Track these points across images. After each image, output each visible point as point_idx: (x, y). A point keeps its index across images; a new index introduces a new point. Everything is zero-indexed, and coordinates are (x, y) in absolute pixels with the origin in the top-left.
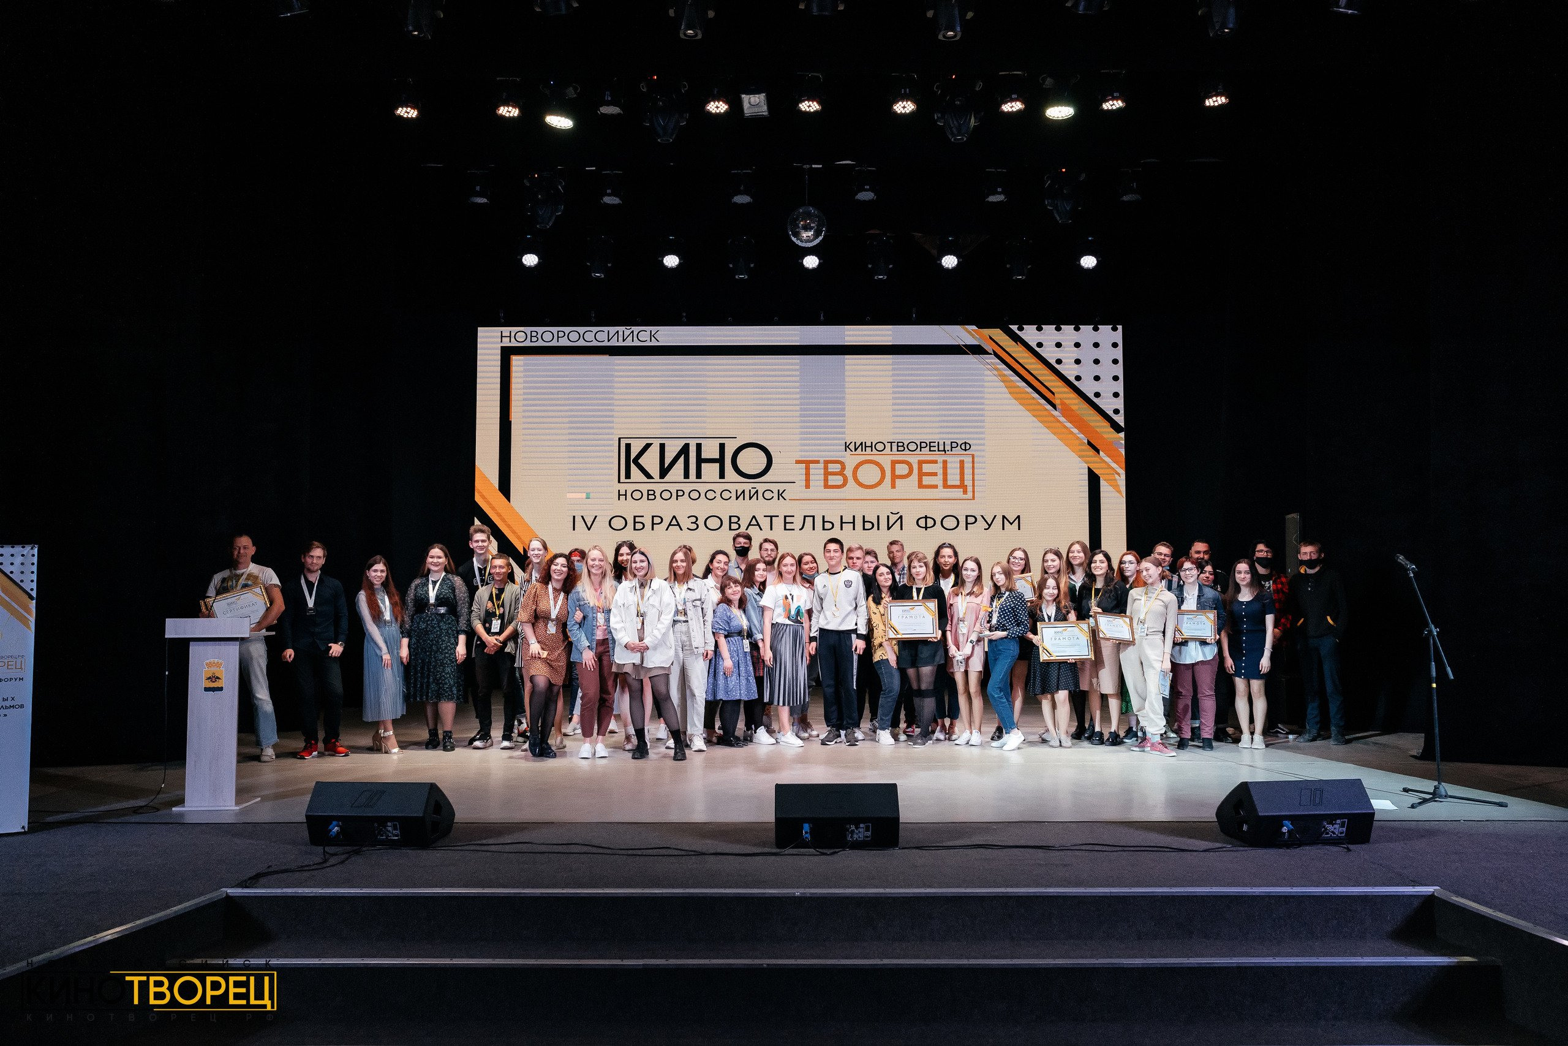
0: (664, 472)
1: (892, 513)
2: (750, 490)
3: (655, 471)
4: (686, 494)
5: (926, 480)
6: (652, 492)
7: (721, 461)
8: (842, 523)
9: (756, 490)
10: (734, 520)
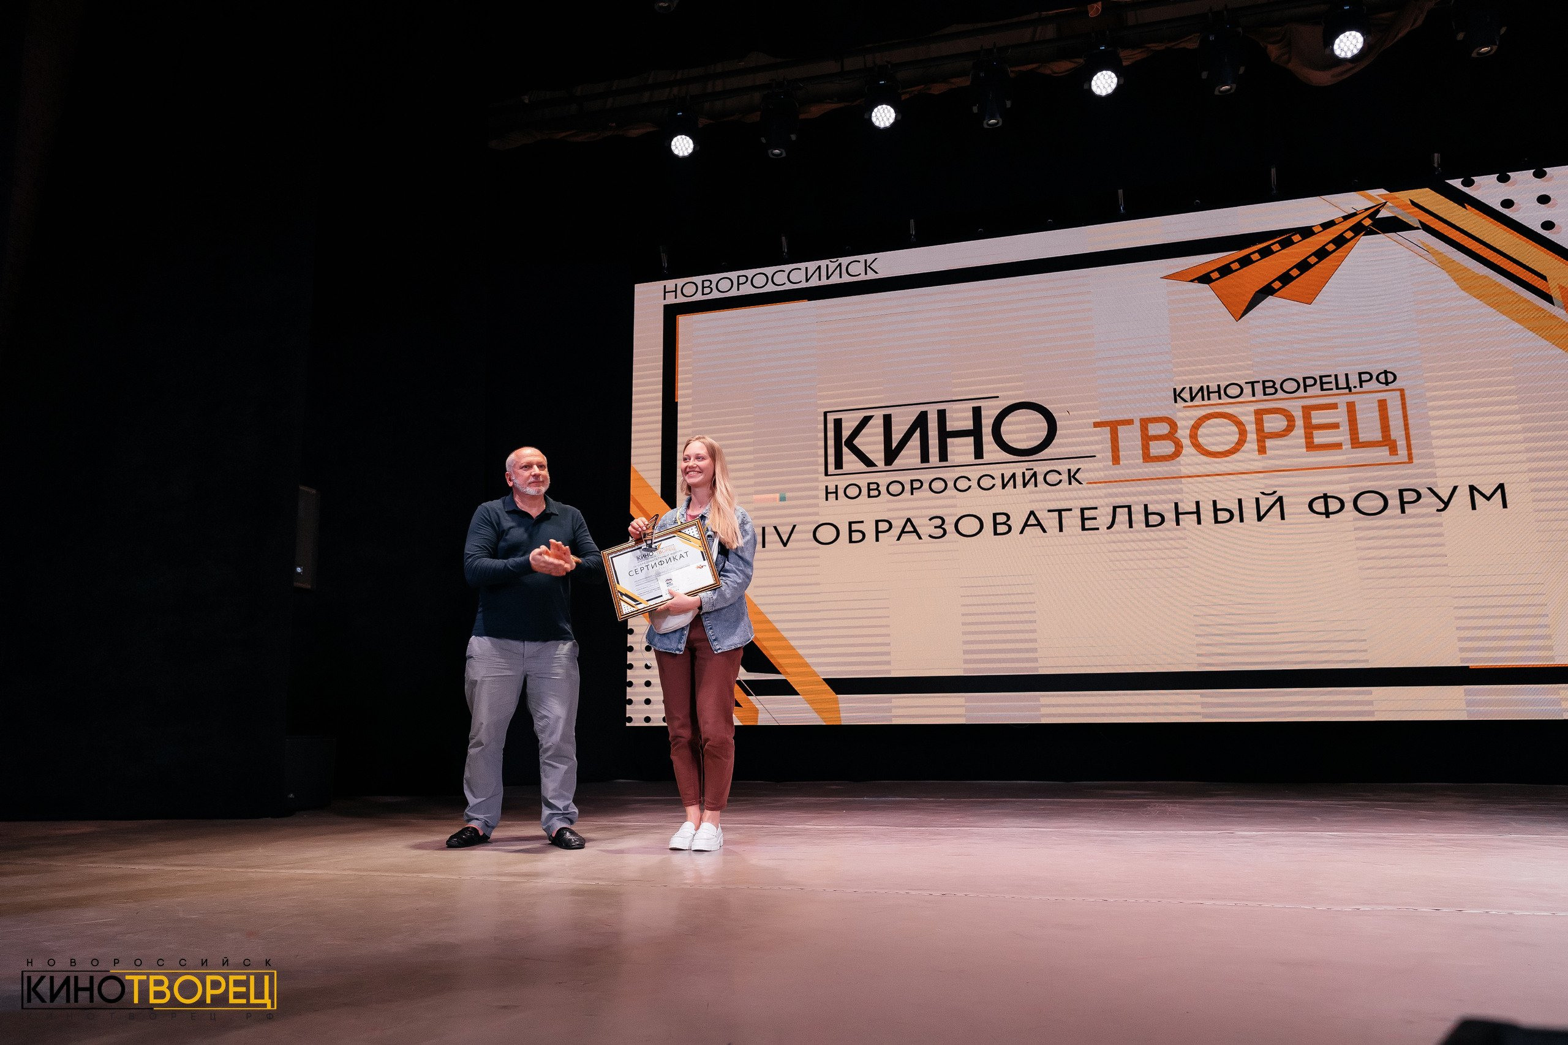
0: (891, 455)
1: (1263, 493)
2: (1024, 473)
3: (877, 454)
4: (926, 486)
5: (1320, 438)
6: (875, 486)
7: (976, 433)
8: (1177, 514)
9: (1032, 472)
10: (1001, 519)
